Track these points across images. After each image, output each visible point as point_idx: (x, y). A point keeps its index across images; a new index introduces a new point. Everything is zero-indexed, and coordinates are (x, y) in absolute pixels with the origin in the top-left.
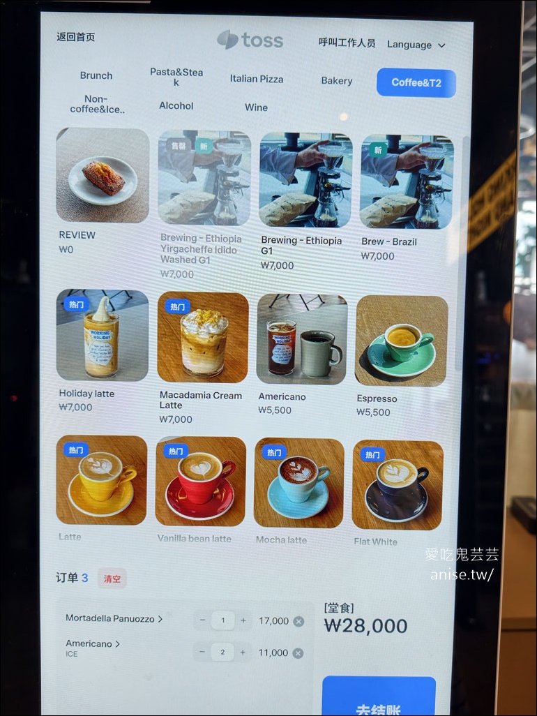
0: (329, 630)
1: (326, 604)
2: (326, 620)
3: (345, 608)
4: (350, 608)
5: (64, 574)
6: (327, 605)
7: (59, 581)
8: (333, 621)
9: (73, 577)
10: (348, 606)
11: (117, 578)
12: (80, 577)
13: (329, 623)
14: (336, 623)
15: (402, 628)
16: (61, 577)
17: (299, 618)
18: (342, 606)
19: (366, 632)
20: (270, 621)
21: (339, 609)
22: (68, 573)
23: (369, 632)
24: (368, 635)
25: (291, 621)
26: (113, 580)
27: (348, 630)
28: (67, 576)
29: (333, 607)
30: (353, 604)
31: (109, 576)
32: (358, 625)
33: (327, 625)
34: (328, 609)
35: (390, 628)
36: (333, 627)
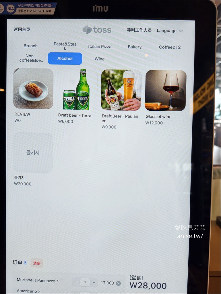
0: (132, 287)
1: (130, 276)
2: (130, 283)
3: (139, 278)
4: (141, 278)
5: (16, 261)
6: (131, 276)
7: (14, 263)
8: (133, 283)
9: (20, 262)
10: (140, 277)
11: (39, 263)
12: (23, 262)
13: (132, 284)
14: (135, 284)
15: (164, 287)
17: (118, 282)
18: (137, 277)
19: (148, 288)
20: (106, 283)
21: (136, 278)
22: (18, 260)
23: (149, 288)
24: (149, 290)
25: (115, 283)
26: (37, 264)
27: (140, 287)
28: (17, 262)
29: (134, 277)
30: (142, 276)
31: (35, 262)
32: (145, 285)
33: (131, 285)
34: (131, 278)
35: (159, 287)
36: (133, 286)
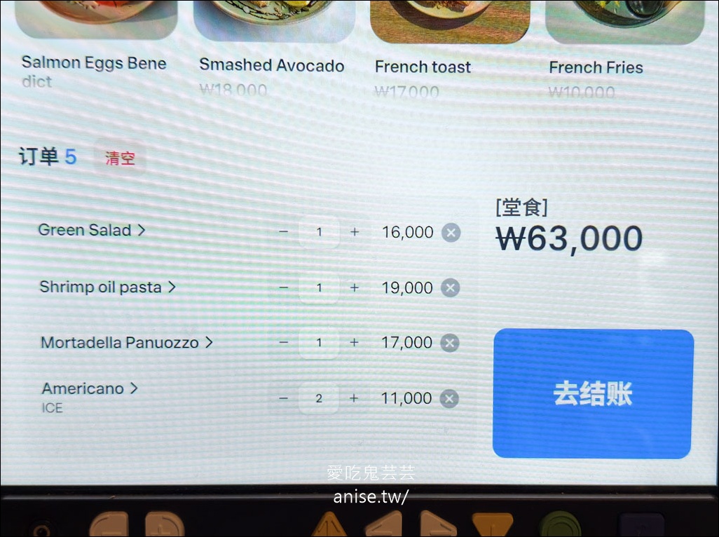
0: (504, 247)
1: (499, 200)
2: (498, 229)
3: (532, 207)
4: (541, 208)
5: (33, 150)
6: (501, 203)
7: (24, 162)
8: (511, 230)
9: (49, 156)
10: (537, 203)
11: (128, 157)
12: (61, 154)
13: (504, 234)
14: (517, 234)
15: (633, 241)
16: (28, 155)
18: (527, 204)
19: (568, 249)
20: (401, 343)
21: (522, 209)
22: (41, 149)
23: (574, 249)
24: (573, 255)
26: (121, 161)
28: (38, 155)
29: (511, 207)
30: (545, 200)
31: (114, 153)
33: (500, 237)
34: (503, 209)
35: (611, 242)
36: (511, 242)
